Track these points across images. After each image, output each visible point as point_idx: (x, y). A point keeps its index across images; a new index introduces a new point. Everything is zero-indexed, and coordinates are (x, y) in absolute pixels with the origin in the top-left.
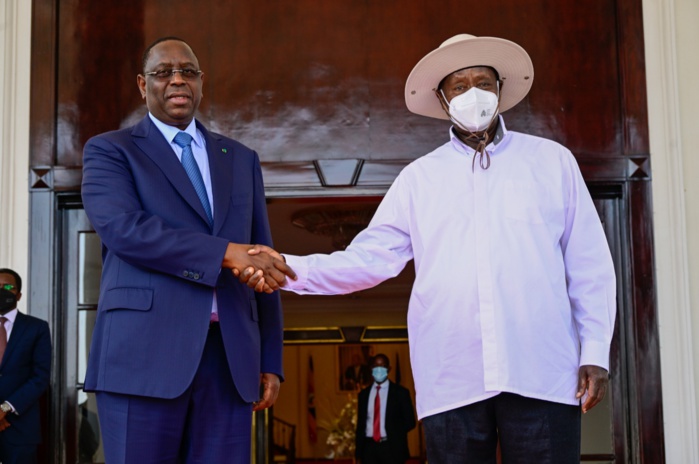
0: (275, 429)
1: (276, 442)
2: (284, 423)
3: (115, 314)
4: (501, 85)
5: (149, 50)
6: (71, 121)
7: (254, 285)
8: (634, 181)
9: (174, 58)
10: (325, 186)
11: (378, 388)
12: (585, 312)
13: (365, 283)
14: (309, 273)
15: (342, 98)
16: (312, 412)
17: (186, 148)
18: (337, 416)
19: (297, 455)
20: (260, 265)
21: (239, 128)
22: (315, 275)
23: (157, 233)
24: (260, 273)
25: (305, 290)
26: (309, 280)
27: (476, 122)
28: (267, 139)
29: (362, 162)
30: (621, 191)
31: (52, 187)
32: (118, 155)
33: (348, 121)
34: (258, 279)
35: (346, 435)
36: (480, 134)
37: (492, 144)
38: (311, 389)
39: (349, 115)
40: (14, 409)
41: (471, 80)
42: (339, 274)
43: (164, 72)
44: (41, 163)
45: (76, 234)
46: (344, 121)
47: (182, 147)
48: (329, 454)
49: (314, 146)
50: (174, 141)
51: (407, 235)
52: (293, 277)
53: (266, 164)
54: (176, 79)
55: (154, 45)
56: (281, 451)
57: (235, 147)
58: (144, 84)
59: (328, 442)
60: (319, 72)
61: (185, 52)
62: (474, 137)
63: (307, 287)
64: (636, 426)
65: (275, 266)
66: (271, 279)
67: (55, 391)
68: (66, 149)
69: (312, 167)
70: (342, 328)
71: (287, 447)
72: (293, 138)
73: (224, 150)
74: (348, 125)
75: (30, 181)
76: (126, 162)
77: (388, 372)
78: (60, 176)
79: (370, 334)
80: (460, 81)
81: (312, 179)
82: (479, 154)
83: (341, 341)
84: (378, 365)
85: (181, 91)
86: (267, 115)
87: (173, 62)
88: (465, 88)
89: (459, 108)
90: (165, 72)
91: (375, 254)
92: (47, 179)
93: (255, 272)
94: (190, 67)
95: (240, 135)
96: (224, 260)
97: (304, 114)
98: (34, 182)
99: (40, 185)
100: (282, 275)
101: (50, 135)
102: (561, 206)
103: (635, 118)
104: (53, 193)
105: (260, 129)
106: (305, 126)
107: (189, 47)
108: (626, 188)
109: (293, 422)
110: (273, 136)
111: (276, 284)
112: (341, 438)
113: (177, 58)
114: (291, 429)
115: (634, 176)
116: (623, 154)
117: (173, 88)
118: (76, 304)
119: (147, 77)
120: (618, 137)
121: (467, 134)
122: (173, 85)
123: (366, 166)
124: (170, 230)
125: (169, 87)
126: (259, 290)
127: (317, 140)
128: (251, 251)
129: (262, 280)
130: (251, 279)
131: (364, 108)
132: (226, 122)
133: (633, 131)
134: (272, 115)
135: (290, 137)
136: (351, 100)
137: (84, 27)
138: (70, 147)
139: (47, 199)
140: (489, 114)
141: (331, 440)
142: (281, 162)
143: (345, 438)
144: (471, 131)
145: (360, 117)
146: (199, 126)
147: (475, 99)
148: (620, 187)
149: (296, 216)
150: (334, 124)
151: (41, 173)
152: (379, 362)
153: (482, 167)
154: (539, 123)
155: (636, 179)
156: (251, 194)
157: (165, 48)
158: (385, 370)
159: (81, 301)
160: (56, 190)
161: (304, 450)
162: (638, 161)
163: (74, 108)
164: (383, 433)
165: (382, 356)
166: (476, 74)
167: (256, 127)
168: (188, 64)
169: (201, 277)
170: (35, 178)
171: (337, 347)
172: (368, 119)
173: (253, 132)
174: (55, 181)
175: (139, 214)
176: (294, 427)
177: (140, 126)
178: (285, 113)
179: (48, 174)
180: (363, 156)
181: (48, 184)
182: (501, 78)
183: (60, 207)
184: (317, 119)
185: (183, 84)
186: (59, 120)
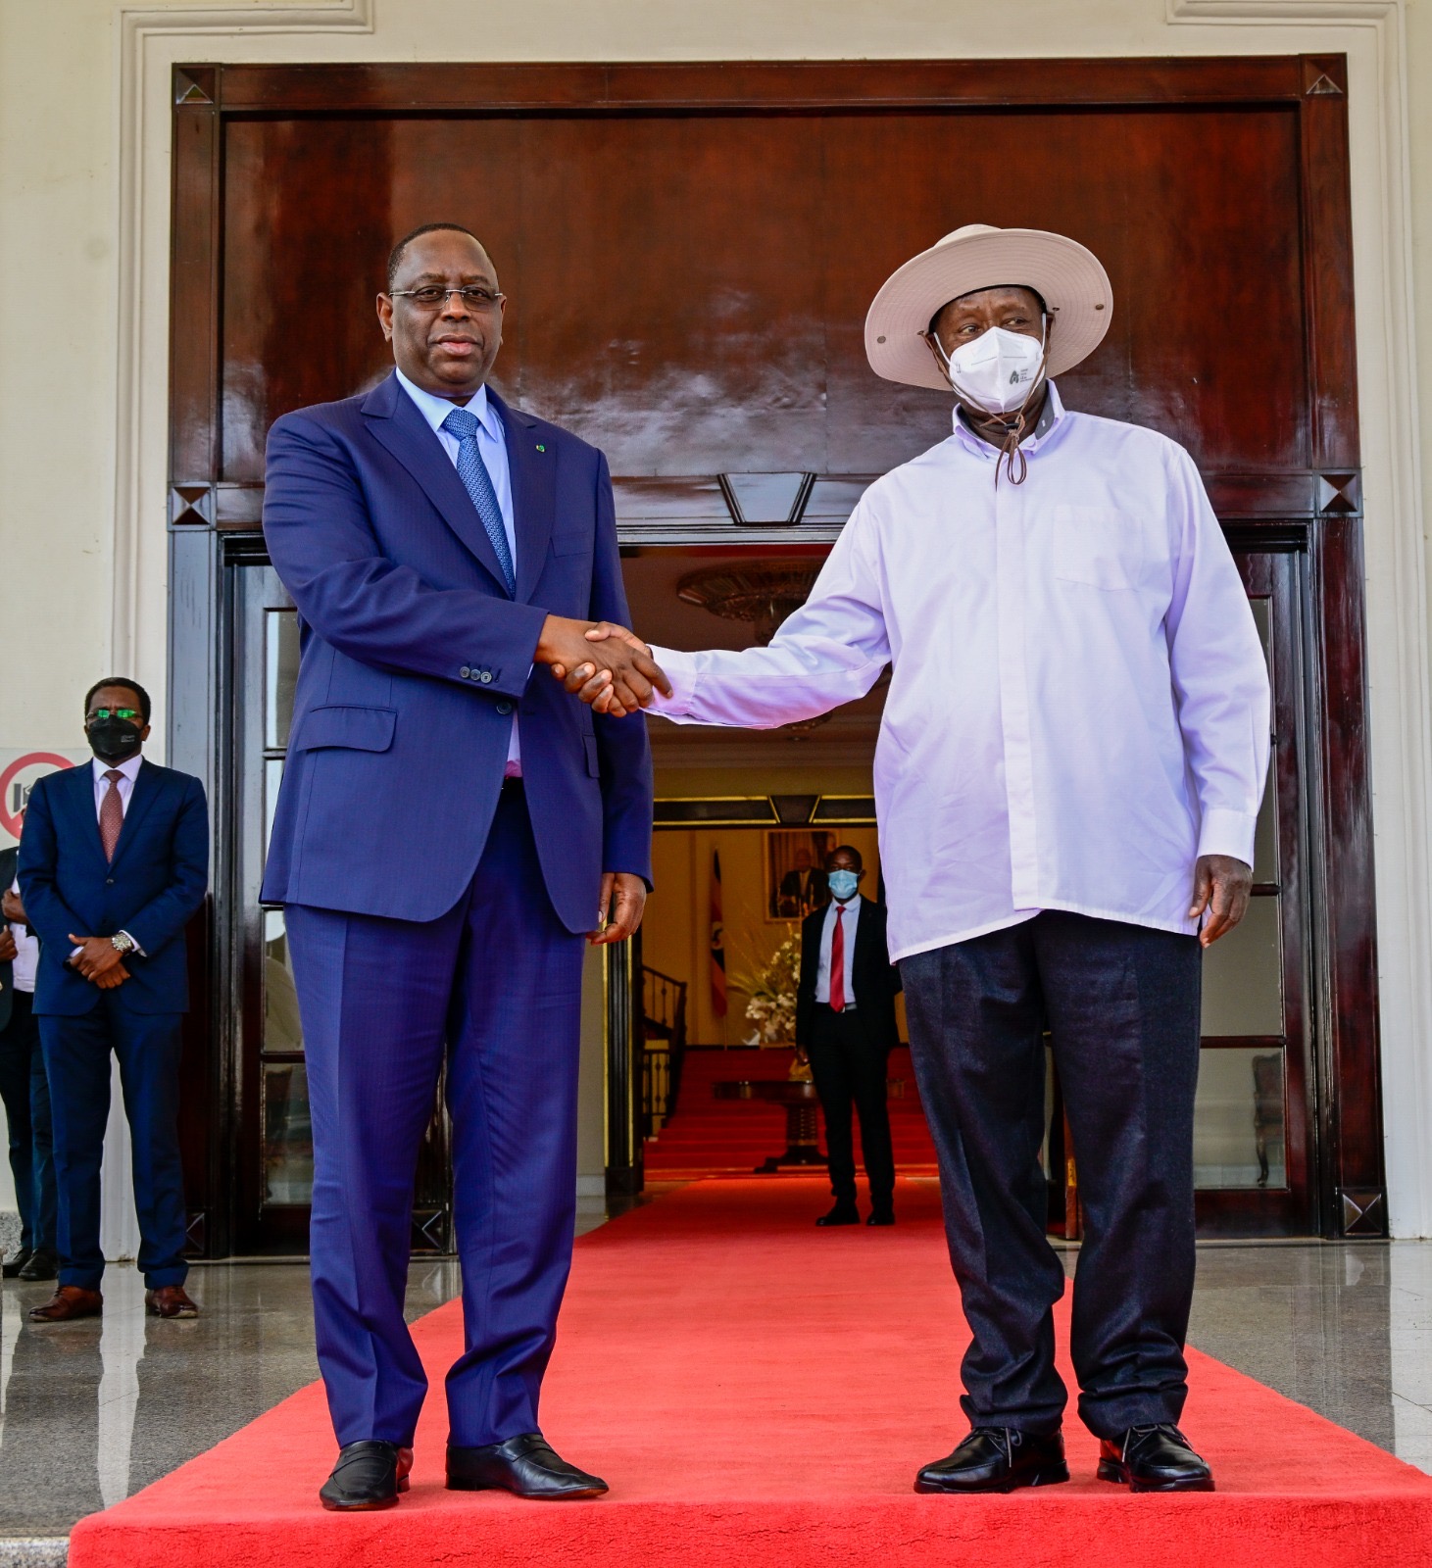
0: (647, 991)
1: (649, 1014)
2: (666, 978)
3: (322, 757)
4: (1050, 321)
5: (401, 246)
6: (249, 396)
7: (592, 699)
8: (1329, 519)
9: (450, 266)
10: (740, 524)
11: (840, 910)
12: (1211, 755)
13: (805, 708)
14: (698, 684)
15: (774, 354)
16: (718, 957)
17: (468, 441)
18: (765, 966)
19: (689, 1041)
20: (607, 660)
21: (576, 412)
22: (708, 688)
23: (408, 597)
24: (606, 675)
25: (689, 715)
26: (696, 697)
27: (1000, 394)
28: (628, 433)
29: (811, 479)
30: (1304, 537)
31: (214, 523)
32: (334, 452)
33: (786, 400)
34: (601, 686)
35: (782, 999)
36: (1010, 418)
37: (1032, 437)
38: (715, 914)
39: (789, 388)
40: (137, 946)
41: (989, 313)
42: (756, 688)
43: (430, 292)
44: (192, 476)
45: (260, 612)
46: (778, 400)
47: (460, 438)
48: (750, 1038)
49: (721, 448)
50: (444, 426)
51: (878, 613)
52: (665, 690)
53: (622, 481)
54: (453, 306)
55: (411, 238)
56: (660, 1031)
57: (561, 443)
58: (390, 313)
59: (748, 1015)
60: (729, 305)
61: (472, 255)
62: (997, 423)
63: (692, 710)
64: (1326, 983)
65: (635, 665)
66: (625, 690)
67: (221, 914)
68: (240, 449)
69: (717, 487)
70: (773, 797)
71: (670, 1024)
72: (680, 432)
73: (541, 448)
74: (786, 406)
75: (170, 513)
76: (349, 465)
77: (859, 880)
78: (229, 502)
79: (826, 808)
80: (969, 315)
81: (712, 510)
82: (1006, 456)
83: (774, 822)
84: (840, 868)
85: (461, 331)
86: (630, 387)
87: (448, 272)
88: (977, 330)
89: (967, 368)
90: (432, 293)
91: (823, 653)
92: (204, 507)
93: (596, 672)
94: (480, 285)
95: (578, 423)
96: (539, 648)
97: (701, 386)
98: (178, 513)
99: (190, 518)
100: (647, 683)
101: (208, 421)
102: (1164, 555)
103: (1333, 397)
104: (214, 534)
105: (615, 414)
106: (702, 408)
107: (480, 246)
108: (1315, 533)
109: (681, 976)
110: (640, 428)
111: (633, 700)
112: (773, 1005)
113: (455, 266)
114: (678, 988)
115: (1328, 509)
116: (1310, 467)
117: (448, 325)
118: (260, 747)
119: (396, 299)
120: (1300, 435)
121: (984, 417)
122: (448, 318)
123: (817, 486)
124: (434, 593)
125: (438, 323)
126: (600, 708)
127: (724, 436)
128: (593, 634)
129: (609, 689)
130: (587, 687)
131: (817, 374)
132: (549, 399)
133: (1329, 423)
134: (638, 388)
135: (674, 429)
136: (792, 359)
137: (274, 212)
138: (248, 445)
139: (203, 545)
140: (1025, 379)
141: (753, 1011)
142: (656, 478)
143: (779, 1006)
144: (991, 412)
145: (809, 391)
146: (492, 399)
147: (995, 350)
148: (1304, 529)
149: (684, 582)
150: (759, 405)
151: (191, 494)
152: (842, 861)
153: (1012, 480)
154: (1152, 407)
155: (1332, 515)
156: (591, 533)
157: (435, 245)
158: (853, 875)
159: (272, 743)
160: (221, 529)
161: (703, 1030)
162: (1338, 481)
163: (255, 370)
164: (849, 995)
165: (848, 850)
166: (999, 300)
167: (607, 410)
168: (477, 278)
169: (495, 679)
170: (180, 506)
171: (766, 833)
172: (824, 397)
173: (600, 421)
174: (218, 511)
175: (375, 563)
176: (683, 986)
177: (378, 395)
178: (664, 382)
179: (206, 497)
180: (814, 467)
181: (206, 518)
182: (1050, 310)
183: (229, 562)
184: (726, 396)
185: (465, 318)
186: (226, 394)
